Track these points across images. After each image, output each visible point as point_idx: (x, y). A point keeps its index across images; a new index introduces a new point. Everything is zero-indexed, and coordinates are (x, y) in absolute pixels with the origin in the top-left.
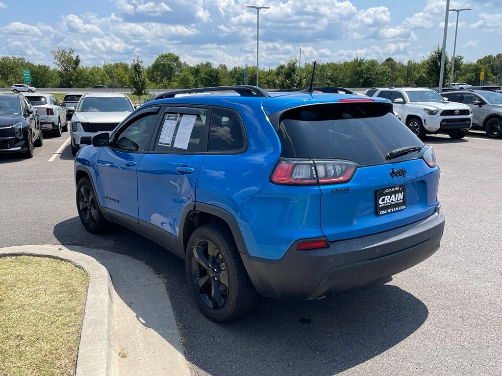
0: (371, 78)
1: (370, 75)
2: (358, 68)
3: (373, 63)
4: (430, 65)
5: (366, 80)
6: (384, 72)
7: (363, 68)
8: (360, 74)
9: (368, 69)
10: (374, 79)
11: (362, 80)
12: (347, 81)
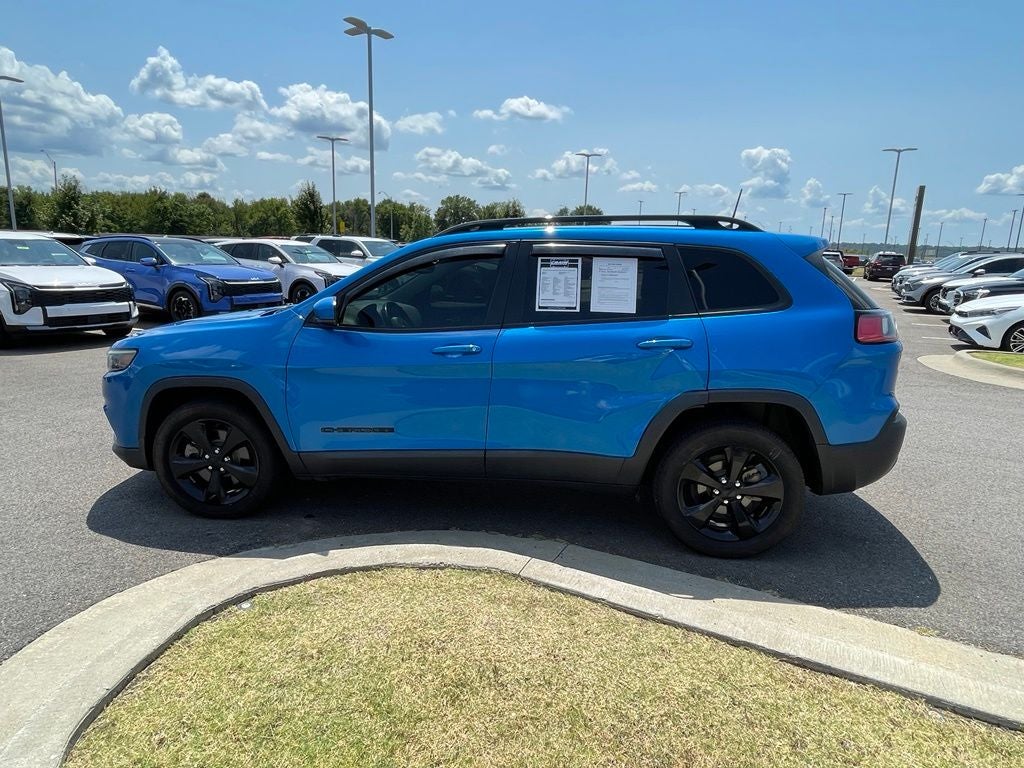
0: (182, 221)
1: (181, 216)
2: (159, 204)
3: (181, 199)
4: (301, 209)
5: (174, 223)
6: (202, 214)
7: (167, 204)
8: (163, 213)
9: (175, 207)
10: (186, 222)
11: (167, 224)
12: (142, 223)
